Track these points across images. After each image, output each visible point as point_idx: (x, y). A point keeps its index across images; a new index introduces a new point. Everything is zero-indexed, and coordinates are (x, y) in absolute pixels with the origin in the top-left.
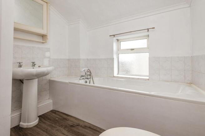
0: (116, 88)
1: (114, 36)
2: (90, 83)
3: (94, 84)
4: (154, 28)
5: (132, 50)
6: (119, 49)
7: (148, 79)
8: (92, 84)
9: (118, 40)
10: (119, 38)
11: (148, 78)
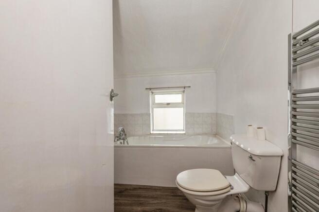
0: (152, 145)
1: (150, 89)
2: (124, 144)
3: (128, 144)
4: (189, 87)
5: (168, 104)
6: (154, 103)
7: (185, 134)
8: (126, 144)
9: (152, 93)
10: (154, 91)
11: (184, 132)
